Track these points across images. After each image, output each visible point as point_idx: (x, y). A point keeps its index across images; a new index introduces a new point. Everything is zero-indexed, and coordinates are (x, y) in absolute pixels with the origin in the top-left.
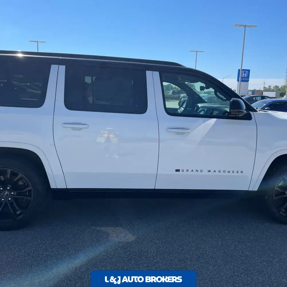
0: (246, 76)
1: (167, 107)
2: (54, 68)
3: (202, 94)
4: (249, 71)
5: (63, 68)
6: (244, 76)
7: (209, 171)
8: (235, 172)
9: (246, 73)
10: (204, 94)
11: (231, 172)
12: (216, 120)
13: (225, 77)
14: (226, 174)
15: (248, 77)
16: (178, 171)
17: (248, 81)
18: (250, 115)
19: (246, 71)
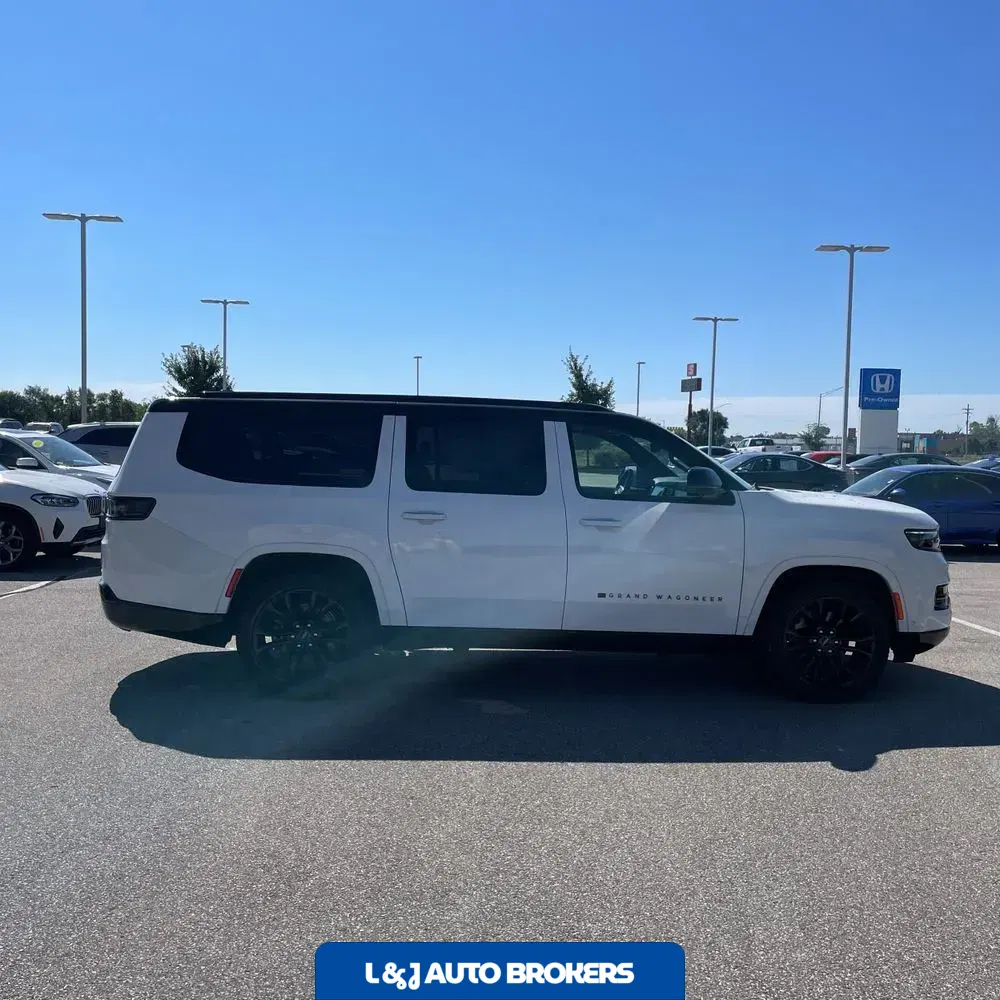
0: (887, 391)
1: (582, 484)
2: (388, 421)
3: (744, 446)
4: (896, 373)
5: (402, 420)
6: (883, 389)
7: (659, 597)
8: (708, 599)
9: (888, 382)
10: (750, 445)
11: (700, 599)
12: (668, 510)
13: (828, 393)
14: (692, 602)
15: (896, 393)
16: (602, 595)
17: (895, 406)
18: (733, 496)
19: (889, 376)
